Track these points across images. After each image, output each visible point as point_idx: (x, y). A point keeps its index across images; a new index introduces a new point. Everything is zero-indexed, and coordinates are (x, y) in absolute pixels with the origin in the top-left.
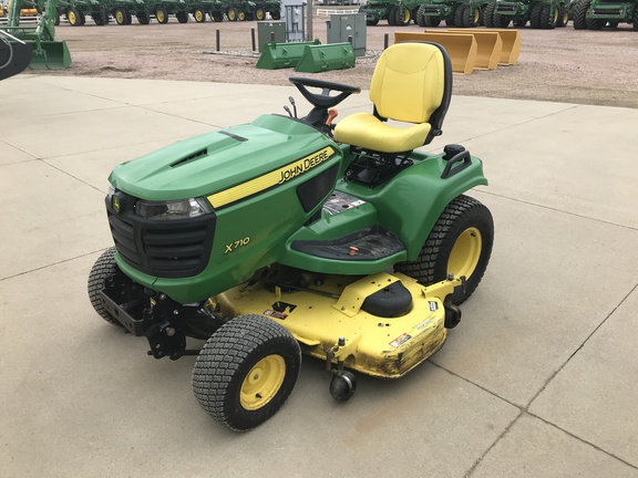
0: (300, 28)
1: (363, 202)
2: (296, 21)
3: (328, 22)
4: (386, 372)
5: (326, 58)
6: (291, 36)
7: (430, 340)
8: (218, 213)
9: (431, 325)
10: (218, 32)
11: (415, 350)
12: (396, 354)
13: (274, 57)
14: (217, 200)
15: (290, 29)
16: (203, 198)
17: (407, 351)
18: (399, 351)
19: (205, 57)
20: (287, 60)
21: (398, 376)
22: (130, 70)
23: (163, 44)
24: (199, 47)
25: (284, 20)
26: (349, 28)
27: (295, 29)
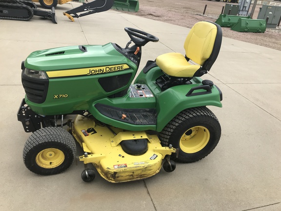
0: (247, 9)
1: (152, 96)
2: (246, 5)
3: (261, 8)
4: (107, 177)
5: (248, 26)
6: (240, 13)
7: (139, 172)
8: (50, 80)
9: (143, 165)
10: (206, 6)
11: (127, 174)
12: (113, 171)
13: (223, 21)
14: (51, 74)
15: (241, 9)
16: (45, 72)
17: (120, 172)
18: (115, 171)
19: (195, 16)
20: (230, 24)
21: (114, 182)
22: (158, 17)
23: (184, 8)
24: (196, 11)
25: (240, 4)
26: (271, 13)
27: (244, 9)
